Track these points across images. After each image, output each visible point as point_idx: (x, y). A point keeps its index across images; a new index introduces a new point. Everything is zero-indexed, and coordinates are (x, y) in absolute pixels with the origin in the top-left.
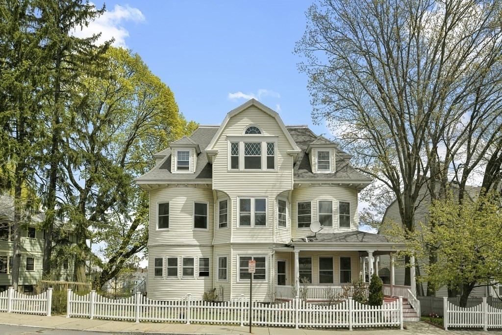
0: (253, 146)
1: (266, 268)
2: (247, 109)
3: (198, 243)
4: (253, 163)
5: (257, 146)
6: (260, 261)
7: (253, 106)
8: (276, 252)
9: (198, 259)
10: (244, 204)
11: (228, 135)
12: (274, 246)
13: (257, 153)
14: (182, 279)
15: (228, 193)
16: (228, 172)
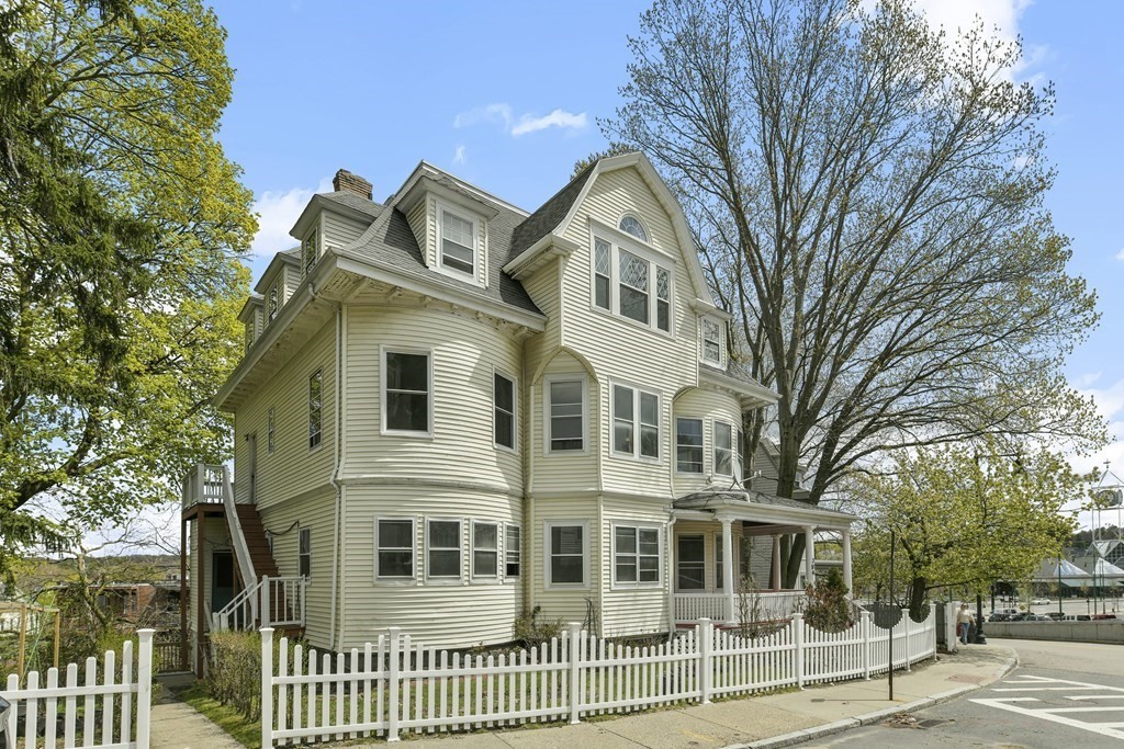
0: (633, 265)
1: (661, 556)
3: (506, 486)
5: (640, 268)
7: (634, 168)
9: (506, 530)
11: (590, 215)
12: (672, 506)
13: (640, 283)
14: (470, 585)
15: (592, 365)
16: (591, 311)
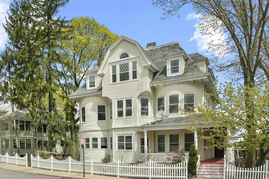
0: (124, 66)
1: (133, 143)
2: (120, 43)
3: (101, 129)
4: (124, 77)
5: (126, 66)
6: (129, 138)
7: (123, 40)
8: (138, 132)
9: (100, 139)
10: (120, 104)
11: (110, 62)
12: (137, 128)
13: (127, 70)
14: (92, 150)
15: (110, 98)
16: (111, 85)
